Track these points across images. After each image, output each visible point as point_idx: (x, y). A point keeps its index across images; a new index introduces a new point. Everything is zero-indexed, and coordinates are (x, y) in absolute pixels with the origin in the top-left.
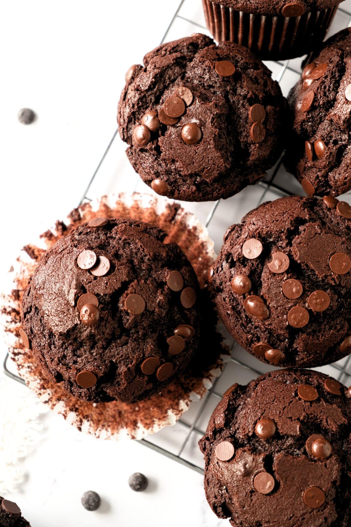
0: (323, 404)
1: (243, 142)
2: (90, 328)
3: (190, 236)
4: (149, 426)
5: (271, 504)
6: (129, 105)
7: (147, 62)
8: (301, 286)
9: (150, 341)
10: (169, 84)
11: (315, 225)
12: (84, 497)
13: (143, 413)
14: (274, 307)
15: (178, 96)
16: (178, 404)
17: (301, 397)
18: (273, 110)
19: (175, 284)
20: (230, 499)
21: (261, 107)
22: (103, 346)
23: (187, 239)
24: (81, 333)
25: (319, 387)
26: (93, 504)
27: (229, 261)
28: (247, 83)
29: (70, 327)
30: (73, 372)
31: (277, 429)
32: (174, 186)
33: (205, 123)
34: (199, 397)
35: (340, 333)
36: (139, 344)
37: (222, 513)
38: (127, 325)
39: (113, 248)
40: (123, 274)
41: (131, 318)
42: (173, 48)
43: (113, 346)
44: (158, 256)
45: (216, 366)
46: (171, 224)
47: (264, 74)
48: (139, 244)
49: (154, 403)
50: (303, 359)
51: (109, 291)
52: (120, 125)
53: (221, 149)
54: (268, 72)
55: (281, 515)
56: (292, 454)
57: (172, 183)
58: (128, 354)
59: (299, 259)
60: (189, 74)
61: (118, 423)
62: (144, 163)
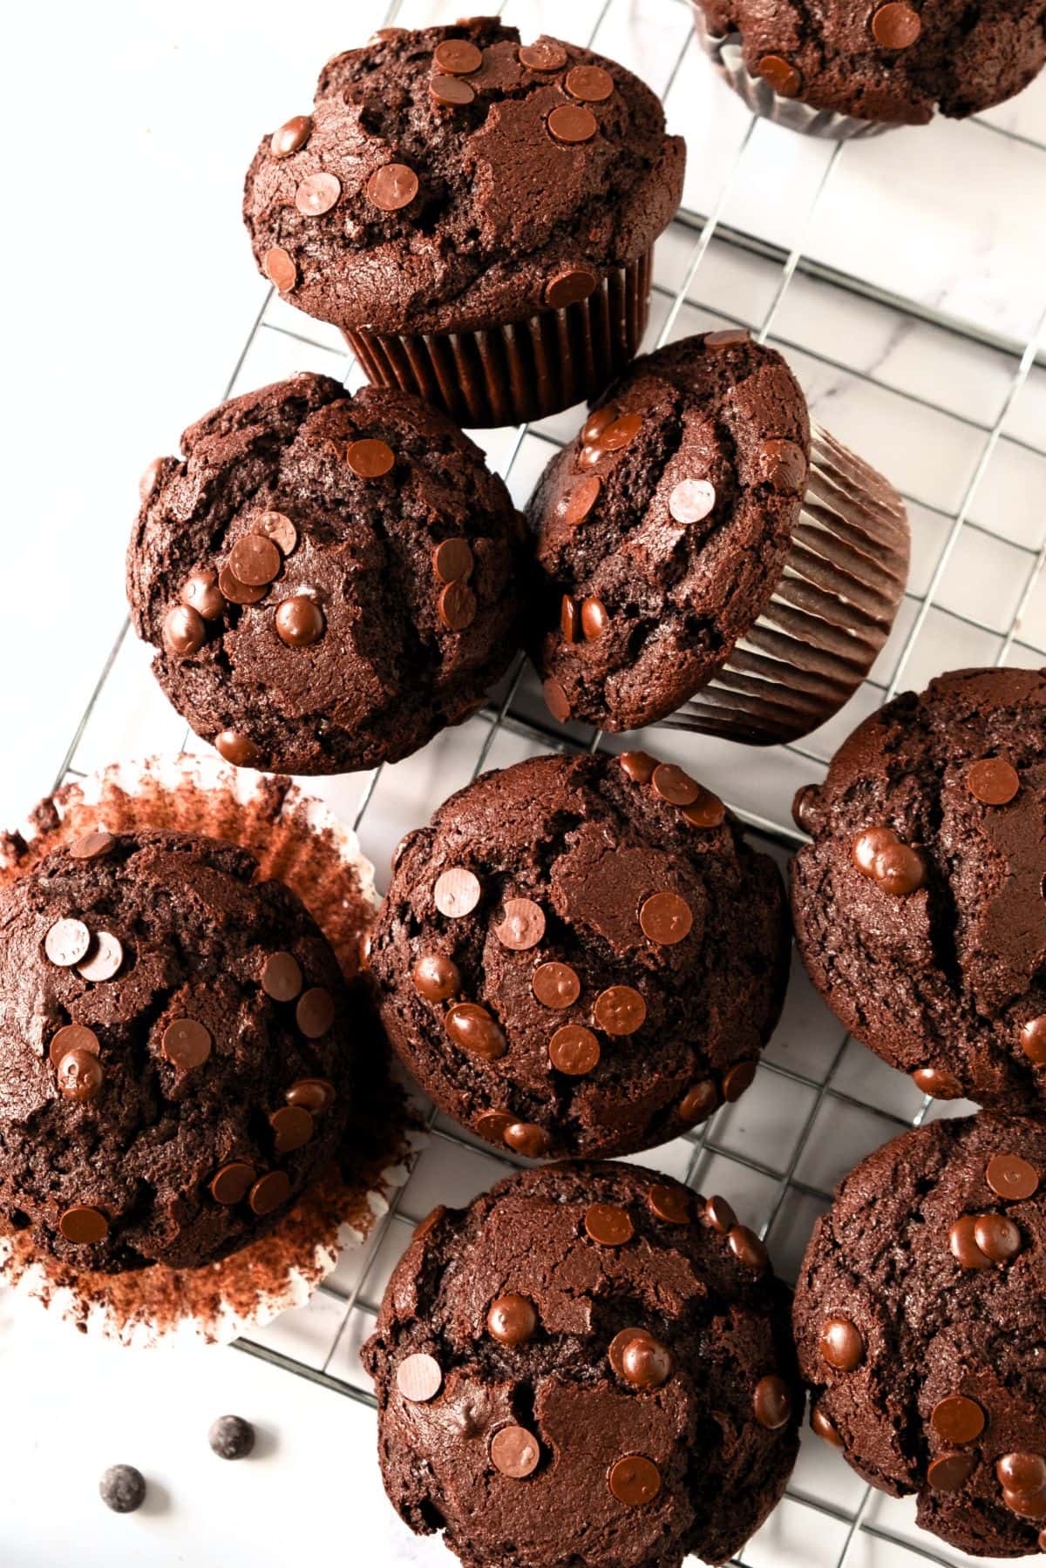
0: (646, 1250)
1: (424, 630)
2: (82, 1108)
3: (319, 850)
4: (246, 1309)
5: (533, 1500)
6: (151, 558)
7: (187, 449)
8: (576, 978)
9: (228, 1124)
10: (241, 503)
11: (601, 828)
12: (104, 1481)
13: (232, 1278)
14: (516, 1028)
15: (261, 533)
16: (311, 1254)
17: (592, 1237)
18: (490, 547)
19: (282, 983)
20: (440, 1489)
21: (461, 543)
22: (117, 1144)
23: (313, 858)
24: (62, 1118)
25: (635, 1207)
26: (128, 1497)
27: (408, 918)
28: (425, 488)
29: (35, 1107)
30: (50, 1209)
31: (539, 1319)
32: (268, 745)
33: (330, 595)
34: (359, 1236)
35: (677, 1077)
36: (202, 1135)
37: (422, 1523)
38: (171, 1093)
39: (131, 906)
40: (153, 972)
41: (178, 1077)
42: (247, 414)
43: (142, 1144)
44: (239, 919)
45: (395, 1159)
46: (272, 824)
47: (465, 463)
48: (191, 898)
49: (258, 1253)
50: (594, 1140)
51: (126, 1017)
52: (134, 605)
53: (371, 651)
54: (474, 457)
55: (560, 1525)
56: (578, 1379)
57: (263, 737)
58: (178, 1161)
59: (569, 912)
60: (288, 475)
61: (175, 1306)
62: (196, 692)
